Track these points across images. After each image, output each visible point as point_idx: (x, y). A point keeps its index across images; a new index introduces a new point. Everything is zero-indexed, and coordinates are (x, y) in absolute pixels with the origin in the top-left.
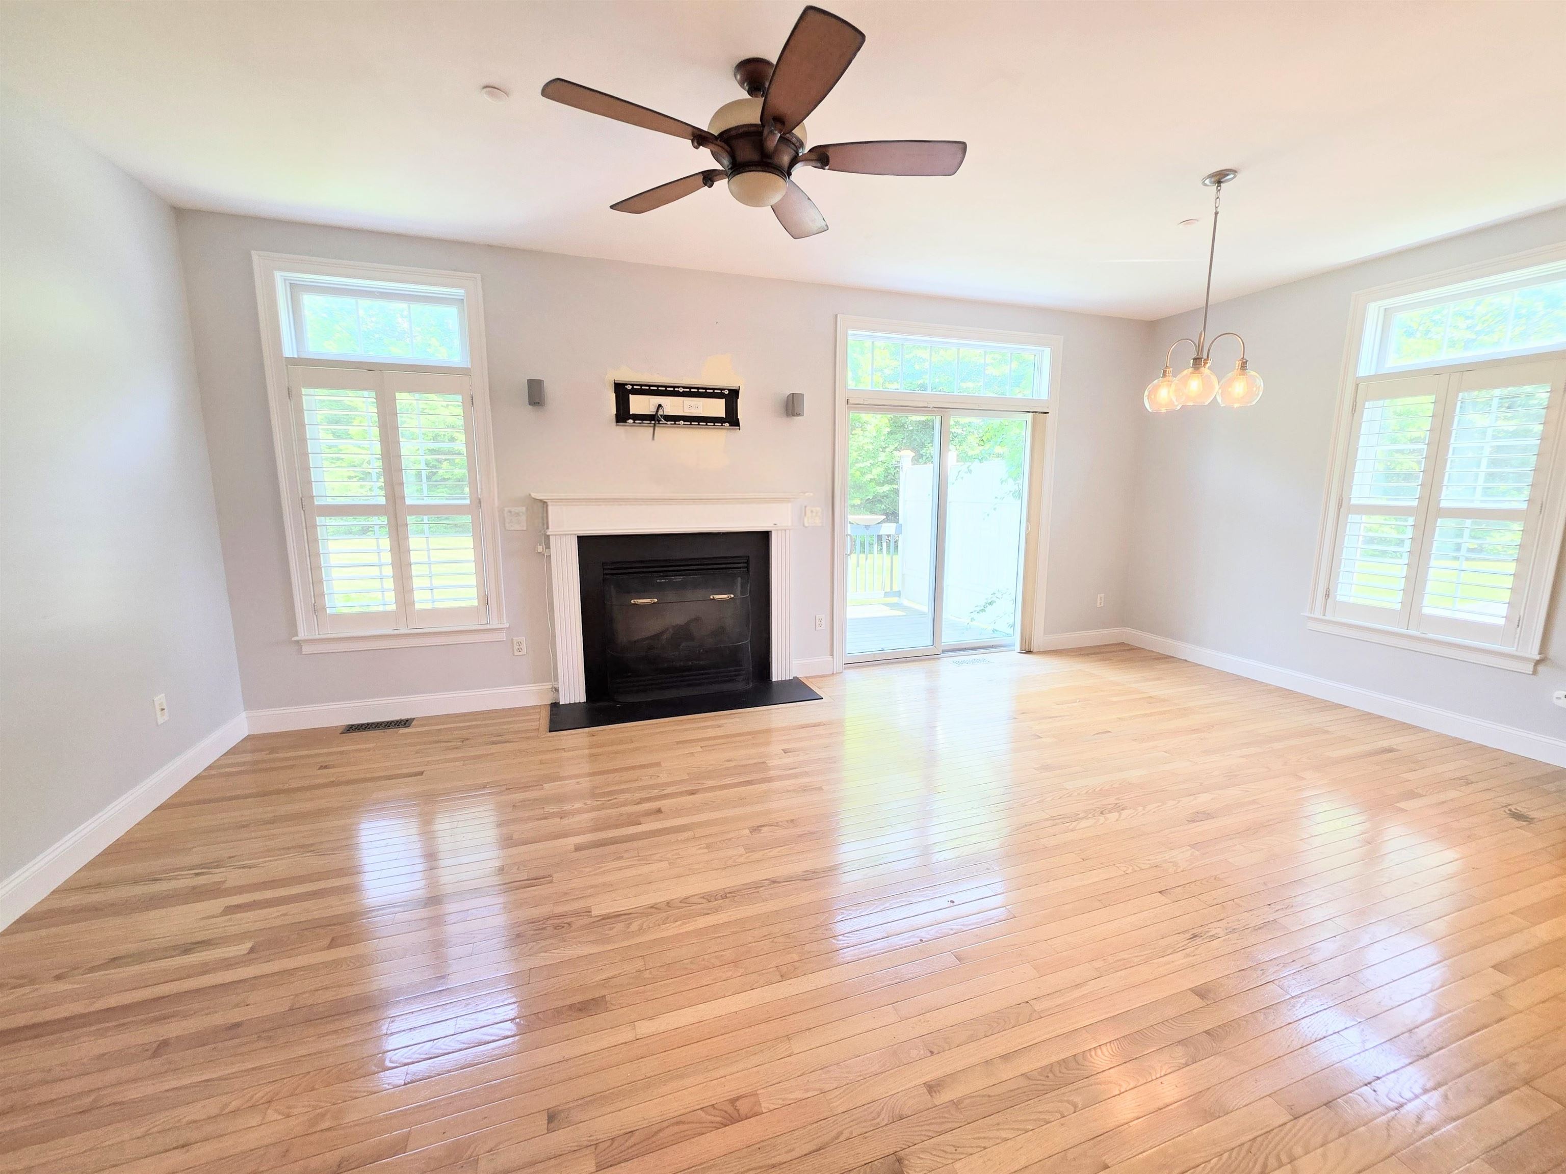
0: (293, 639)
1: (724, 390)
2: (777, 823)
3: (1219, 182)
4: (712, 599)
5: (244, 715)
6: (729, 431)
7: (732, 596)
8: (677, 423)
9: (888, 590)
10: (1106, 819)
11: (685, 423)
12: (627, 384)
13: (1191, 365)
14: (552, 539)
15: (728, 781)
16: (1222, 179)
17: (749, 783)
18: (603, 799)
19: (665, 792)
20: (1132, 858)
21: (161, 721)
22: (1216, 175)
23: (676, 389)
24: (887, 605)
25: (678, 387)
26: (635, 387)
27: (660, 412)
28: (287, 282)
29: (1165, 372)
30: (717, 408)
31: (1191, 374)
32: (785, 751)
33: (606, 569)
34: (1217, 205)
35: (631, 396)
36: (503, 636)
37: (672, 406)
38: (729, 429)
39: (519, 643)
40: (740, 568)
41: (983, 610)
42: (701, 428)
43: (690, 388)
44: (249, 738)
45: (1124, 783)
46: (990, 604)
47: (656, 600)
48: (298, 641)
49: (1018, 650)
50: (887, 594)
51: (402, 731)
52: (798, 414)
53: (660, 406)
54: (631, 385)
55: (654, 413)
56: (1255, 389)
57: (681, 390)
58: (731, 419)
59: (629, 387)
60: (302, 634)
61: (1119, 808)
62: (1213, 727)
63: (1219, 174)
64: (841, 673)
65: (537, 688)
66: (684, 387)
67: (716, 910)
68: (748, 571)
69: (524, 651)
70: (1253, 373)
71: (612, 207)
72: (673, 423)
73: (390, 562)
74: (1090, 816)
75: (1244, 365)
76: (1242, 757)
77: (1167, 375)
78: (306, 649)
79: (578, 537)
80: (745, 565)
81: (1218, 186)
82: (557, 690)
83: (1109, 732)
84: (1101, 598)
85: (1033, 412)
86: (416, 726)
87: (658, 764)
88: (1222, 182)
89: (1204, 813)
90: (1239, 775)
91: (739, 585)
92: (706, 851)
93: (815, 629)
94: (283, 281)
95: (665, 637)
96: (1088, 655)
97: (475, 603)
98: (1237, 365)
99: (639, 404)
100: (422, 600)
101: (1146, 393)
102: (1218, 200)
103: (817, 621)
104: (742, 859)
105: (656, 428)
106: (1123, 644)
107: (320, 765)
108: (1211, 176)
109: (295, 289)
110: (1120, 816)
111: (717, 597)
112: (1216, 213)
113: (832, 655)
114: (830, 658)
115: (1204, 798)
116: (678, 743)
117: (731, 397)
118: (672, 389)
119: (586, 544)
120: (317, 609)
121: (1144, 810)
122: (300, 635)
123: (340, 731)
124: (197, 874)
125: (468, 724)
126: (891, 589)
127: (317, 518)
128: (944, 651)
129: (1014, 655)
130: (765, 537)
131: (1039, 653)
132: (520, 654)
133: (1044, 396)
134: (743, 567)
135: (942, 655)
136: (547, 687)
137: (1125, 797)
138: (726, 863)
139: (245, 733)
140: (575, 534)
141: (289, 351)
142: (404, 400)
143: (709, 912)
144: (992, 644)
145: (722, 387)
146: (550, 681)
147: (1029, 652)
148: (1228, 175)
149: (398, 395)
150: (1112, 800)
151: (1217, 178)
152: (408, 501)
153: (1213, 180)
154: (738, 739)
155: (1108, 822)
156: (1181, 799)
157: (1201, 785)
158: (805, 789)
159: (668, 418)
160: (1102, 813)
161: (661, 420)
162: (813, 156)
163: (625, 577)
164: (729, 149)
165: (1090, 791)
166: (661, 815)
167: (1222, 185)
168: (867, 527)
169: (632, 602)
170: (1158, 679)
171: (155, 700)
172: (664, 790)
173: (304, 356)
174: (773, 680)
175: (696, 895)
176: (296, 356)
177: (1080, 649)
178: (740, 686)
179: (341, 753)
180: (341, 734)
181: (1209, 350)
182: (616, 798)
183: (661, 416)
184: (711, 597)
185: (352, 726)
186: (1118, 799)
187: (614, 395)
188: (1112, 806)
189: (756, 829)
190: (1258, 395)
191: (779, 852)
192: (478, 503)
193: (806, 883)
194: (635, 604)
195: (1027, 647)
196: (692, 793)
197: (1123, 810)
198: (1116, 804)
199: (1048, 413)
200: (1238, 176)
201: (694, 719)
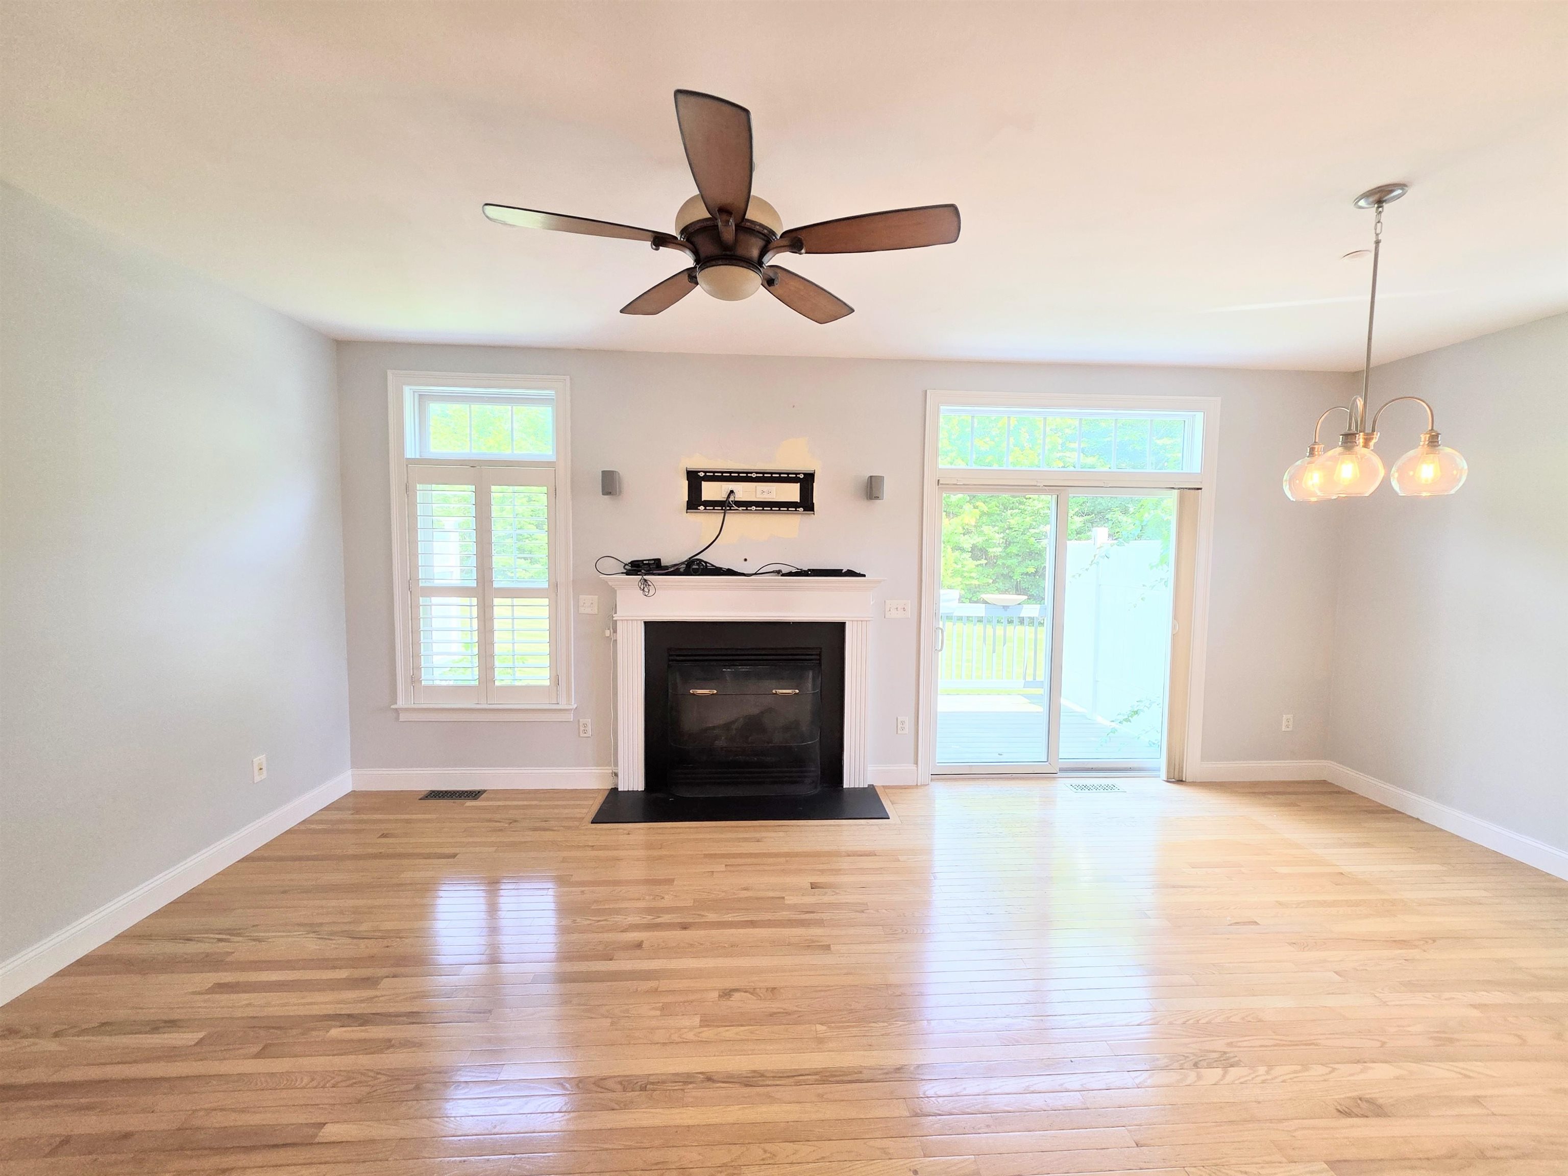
0: (393, 707)
1: (799, 474)
2: (754, 989)
3: (1380, 202)
4: (775, 694)
5: (349, 772)
6: (803, 516)
7: (797, 691)
8: (749, 508)
9: (1030, 678)
10: (1199, 1077)
11: (757, 509)
12: (700, 472)
13: (1340, 443)
14: (619, 624)
15: (729, 917)
16: (1384, 197)
17: (753, 924)
18: (594, 919)
19: (659, 920)
20: (1218, 1161)
21: (257, 779)
22: (1376, 193)
23: (749, 475)
24: (1026, 696)
25: (751, 473)
26: (708, 474)
27: (732, 499)
28: (416, 394)
29: (1312, 450)
30: (792, 492)
31: (1340, 454)
32: (814, 886)
33: (672, 655)
34: (1378, 231)
35: (703, 483)
36: (570, 717)
37: (744, 491)
38: (803, 514)
39: (585, 725)
40: (812, 660)
41: (1127, 720)
42: (773, 513)
43: (763, 473)
44: (353, 794)
45: (1249, 1019)
46: (1136, 713)
47: (715, 692)
48: (396, 709)
49: (1164, 776)
50: (1027, 685)
51: (469, 803)
52: (877, 498)
53: (732, 492)
54: (704, 472)
55: (725, 499)
56: (1455, 472)
57: (754, 475)
58: (806, 504)
59: (702, 474)
60: (401, 703)
61: (1226, 1062)
62: (1434, 941)
63: (1379, 192)
64: (926, 785)
65: (600, 771)
66: (757, 473)
67: (625, 1106)
68: (820, 664)
69: (589, 733)
70: (1448, 450)
71: (621, 311)
72: (745, 508)
73: (477, 641)
74: (1176, 1065)
75: (1434, 441)
76: (1474, 1006)
77: (1316, 453)
78: (403, 717)
79: (645, 623)
80: (818, 657)
81: (1378, 207)
82: (616, 775)
83: (1256, 923)
84: (1288, 721)
85: (1179, 489)
86: (488, 799)
87: (670, 881)
88: (1385, 201)
89: (1370, 1101)
90: (1458, 1040)
91: (810, 680)
92: (658, 1013)
93: (897, 733)
94: (412, 393)
95: (734, 727)
96: (1264, 794)
97: (547, 683)
98: (1423, 440)
99: (711, 491)
100: (502, 678)
101: (1286, 477)
102: (1379, 225)
103: (899, 724)
104: (690, 1036)
105: (727, 515)
106: (1324, 782)
107: (382, 833)
108: (1366, 195)
109: (423, 399)
110: (1224, 1076)
111: (781, 691)
112: (1378, 242)
113: (917, 764)
114: (914, 767)
115: (1381, 1072)
116: (706, 856)
117: (806, 481)
118: (745, 475)
119: (652, 628)
120: (415, 680)
121: (1267, 1073)
122: (398, 703)
123: (420, 797)
124: (220, 940)
125: (525, 803)
126: (1034, 679)
127: (421, 598)
128: (1062, 770)
129: (1159, 785)
130: (841, 627)
131: (1194, 784)
132: (585, 735)
133: (1196, 468)
134: (816, 660)
135: (1059, 775)
136: (607, 771)
137: (1245, 1044)
138: (670, 1036)
139: (349, 789)
140: (641, 620)
141: (411, 453)
142: (497, 491)
143: (616, 1107)
144: (1129, 766)
145: (797, 472)
146: (609, 764)
147: (1180, 781)
148: (1392, 191)
149: (494, 488)
150: (1220, 1044)
151: (1376, 197)
152: (495, 585)
153: (1371, 199)
154: (771, 860)
155: (1201, 1083)
156: (1336, 1066)
157: (1383, 1044)
158: (811, 946)
159: (739, 504)
160: (1196, 1065)
161: (733, 507)
162: (785, 242)
163: (689, 664)
164: (691, 246)
165: (1191, 1022)
166: (638, 952)
167: (1385, 205)
168: (1005, 608)
169: (691, 691)
170: (1366, 845)
171: (254, 760)
172: (659, 917)
173: (426, 456)
174: (844, 787)
175: (615, 1077)
176: (418, 457)
177: (1255, 784)
178: (806, 790)
179: (408, 821)
180: (420, 799)
181: (1374, 422)
182: (605, 920)
183: (732, 501)
184: (774, 691)
185: (433, 791)
186: (1230, 1044)
187: (687, 482)
188: (1215, 1055)
189: (727, 994)
190: (1459, 480)
191: (737, 1034)
192: (555, 585)
193: (748, 1090)
194: (693, 694)
195: (1176, 773)
196: (685, 927)
197: (1232, 1066)
198: (1225, 1053)
199: (1201, 489)
200: (1410, 192)
201: (737, 827)
